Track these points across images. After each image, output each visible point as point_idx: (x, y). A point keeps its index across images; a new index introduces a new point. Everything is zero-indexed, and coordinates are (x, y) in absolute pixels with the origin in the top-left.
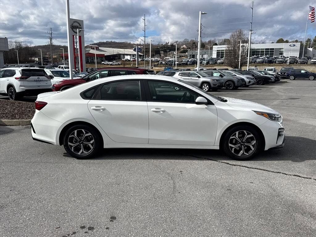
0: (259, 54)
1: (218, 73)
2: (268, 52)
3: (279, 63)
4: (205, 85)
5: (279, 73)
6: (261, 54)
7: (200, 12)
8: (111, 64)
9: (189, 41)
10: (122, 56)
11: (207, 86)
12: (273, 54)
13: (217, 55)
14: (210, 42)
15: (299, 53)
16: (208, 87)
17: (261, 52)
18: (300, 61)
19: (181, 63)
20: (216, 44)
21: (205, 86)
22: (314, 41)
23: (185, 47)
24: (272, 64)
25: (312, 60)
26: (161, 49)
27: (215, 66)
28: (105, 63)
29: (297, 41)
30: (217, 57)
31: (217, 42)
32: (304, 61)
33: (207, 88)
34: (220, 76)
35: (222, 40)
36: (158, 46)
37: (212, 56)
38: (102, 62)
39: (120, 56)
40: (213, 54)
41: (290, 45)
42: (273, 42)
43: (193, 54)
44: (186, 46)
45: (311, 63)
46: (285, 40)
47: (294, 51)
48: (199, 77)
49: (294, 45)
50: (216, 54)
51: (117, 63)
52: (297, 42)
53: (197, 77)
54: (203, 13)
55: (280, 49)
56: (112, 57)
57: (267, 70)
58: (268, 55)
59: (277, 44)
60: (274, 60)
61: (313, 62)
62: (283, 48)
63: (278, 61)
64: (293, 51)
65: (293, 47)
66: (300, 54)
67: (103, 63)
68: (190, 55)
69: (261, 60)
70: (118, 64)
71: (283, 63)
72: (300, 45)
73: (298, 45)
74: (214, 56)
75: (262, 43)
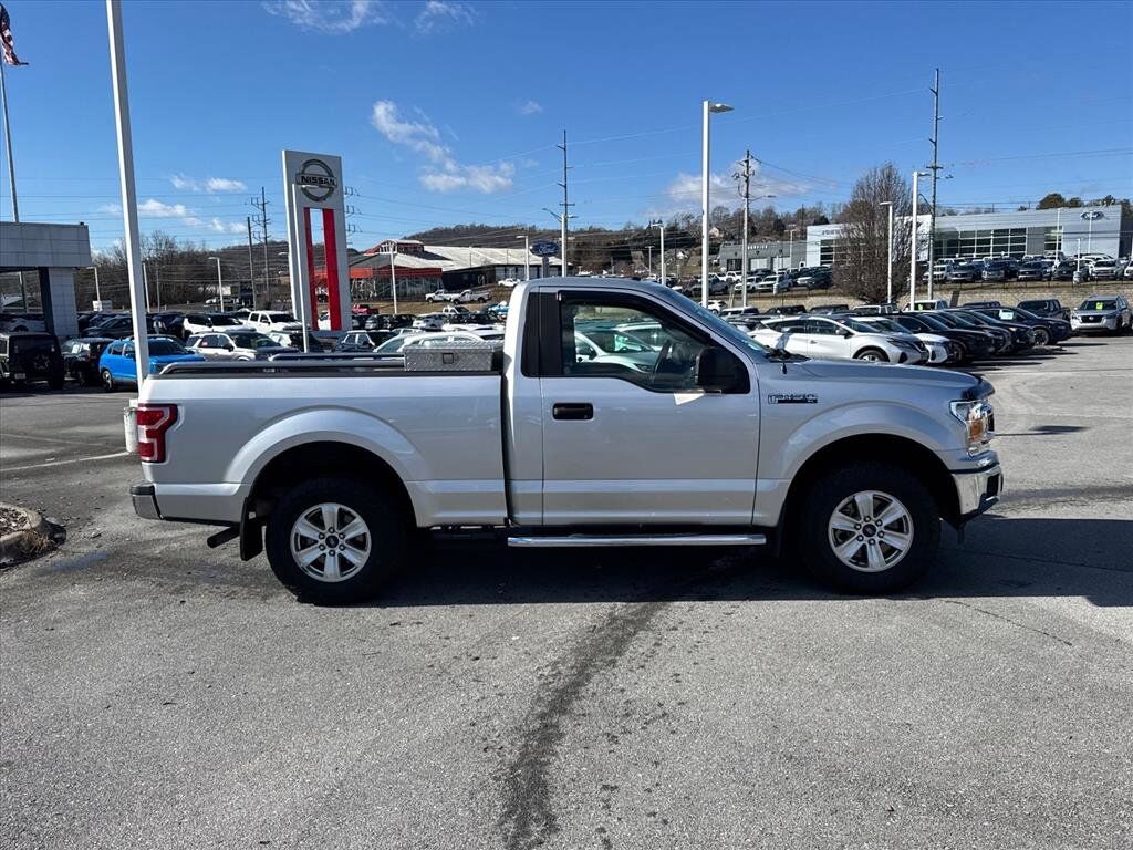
0: (972, 250)
2: (1006, 241)
6: (979, 250)
7: (706, 104)
8: (456, 300)
9: (732, 213)
10: (499, 273)
12: (1023, 248)
13: (823, 257)
14: (802, 214)
15: (1117, 241)
17: (979, 242)
19: (690, 289)
20: (823, 221)
23: (717, 234)
26: (636, 244)
27: (810, 295)
28: (437, 298)
29: (1109, 201)
30: (822, 263)
31: (828, 214)
35: (846, 205)
36: (625, 235)
37: (805, 260)
38: (428, 296)
39: (494, 271)
40: (808, 255)
41: (1083, 216)
42: (1026, 206)
43: (737, 257)
44: (720, 230)
46: (1067, 200)
47: (1098, 235)
49: (1099, 215)
50: (819, 254)
51: (476, 296)
52: (1108, 204)
54: (718, 105)
55: (1048, 229)
56: (466, 277)
58: (1003, 253)
59: (1039, 212)
62: (1057, 228)
64: (1094, 235)
65: (1095, 222)
66: (1121, 243)
67: (430, 298)
68: (728, 261)
70: (481, 298)
72: (1119, 215)
73: (1113, 214)
74: (813, 260)
75: (986, 212)
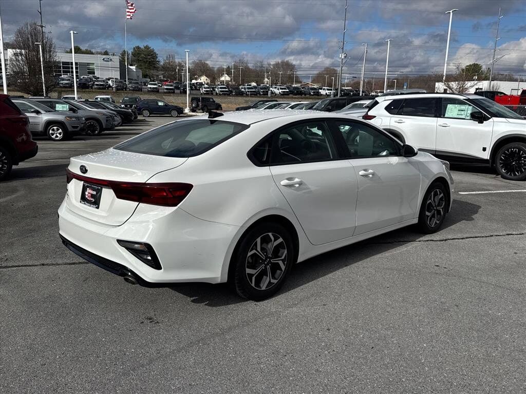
1: (65, 104)
2: (69, 68)
3: (99, 89)
4: (55, 128)
5: (123, 106)
11: (58, 130)
12: (77, 72)
15: (119, 72)
16: (60, 131)
18: (132, 87)
21: (53, 130)
22: (132, 54)
24: (87, 90)
25: (149, 86)
32: (137, 87)
33: (60, 134)
34: (71, 109)
41: (104, 59)
45: (148, 91)
48: (38, 112)
49: (110, 60)
53: (32, 112)
55: (88, 64)
57: (99, 99)
59: (78, 55)
60: (89, 82)
61: (150, 88)
62: (93, 64)
63: (97, 85)
65: (109, 62)
69: (67, 82)
71: (105, 89)
72: (118, 60)
73: (116, 60)
